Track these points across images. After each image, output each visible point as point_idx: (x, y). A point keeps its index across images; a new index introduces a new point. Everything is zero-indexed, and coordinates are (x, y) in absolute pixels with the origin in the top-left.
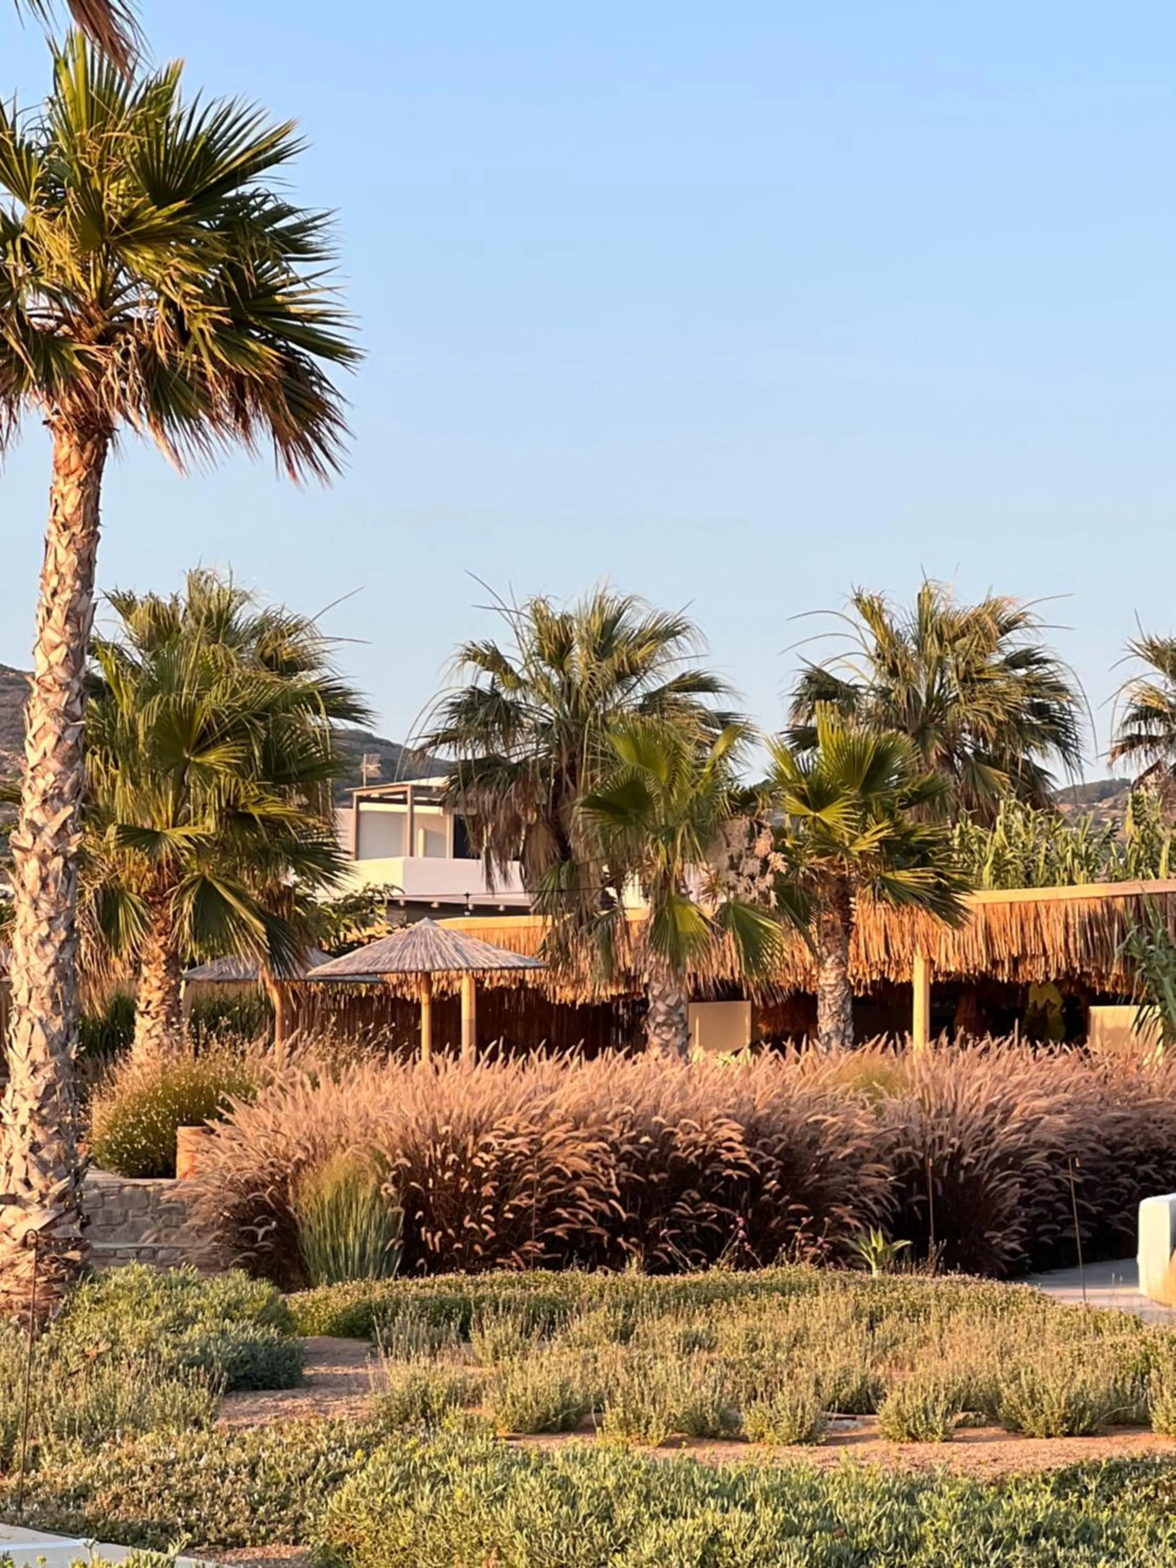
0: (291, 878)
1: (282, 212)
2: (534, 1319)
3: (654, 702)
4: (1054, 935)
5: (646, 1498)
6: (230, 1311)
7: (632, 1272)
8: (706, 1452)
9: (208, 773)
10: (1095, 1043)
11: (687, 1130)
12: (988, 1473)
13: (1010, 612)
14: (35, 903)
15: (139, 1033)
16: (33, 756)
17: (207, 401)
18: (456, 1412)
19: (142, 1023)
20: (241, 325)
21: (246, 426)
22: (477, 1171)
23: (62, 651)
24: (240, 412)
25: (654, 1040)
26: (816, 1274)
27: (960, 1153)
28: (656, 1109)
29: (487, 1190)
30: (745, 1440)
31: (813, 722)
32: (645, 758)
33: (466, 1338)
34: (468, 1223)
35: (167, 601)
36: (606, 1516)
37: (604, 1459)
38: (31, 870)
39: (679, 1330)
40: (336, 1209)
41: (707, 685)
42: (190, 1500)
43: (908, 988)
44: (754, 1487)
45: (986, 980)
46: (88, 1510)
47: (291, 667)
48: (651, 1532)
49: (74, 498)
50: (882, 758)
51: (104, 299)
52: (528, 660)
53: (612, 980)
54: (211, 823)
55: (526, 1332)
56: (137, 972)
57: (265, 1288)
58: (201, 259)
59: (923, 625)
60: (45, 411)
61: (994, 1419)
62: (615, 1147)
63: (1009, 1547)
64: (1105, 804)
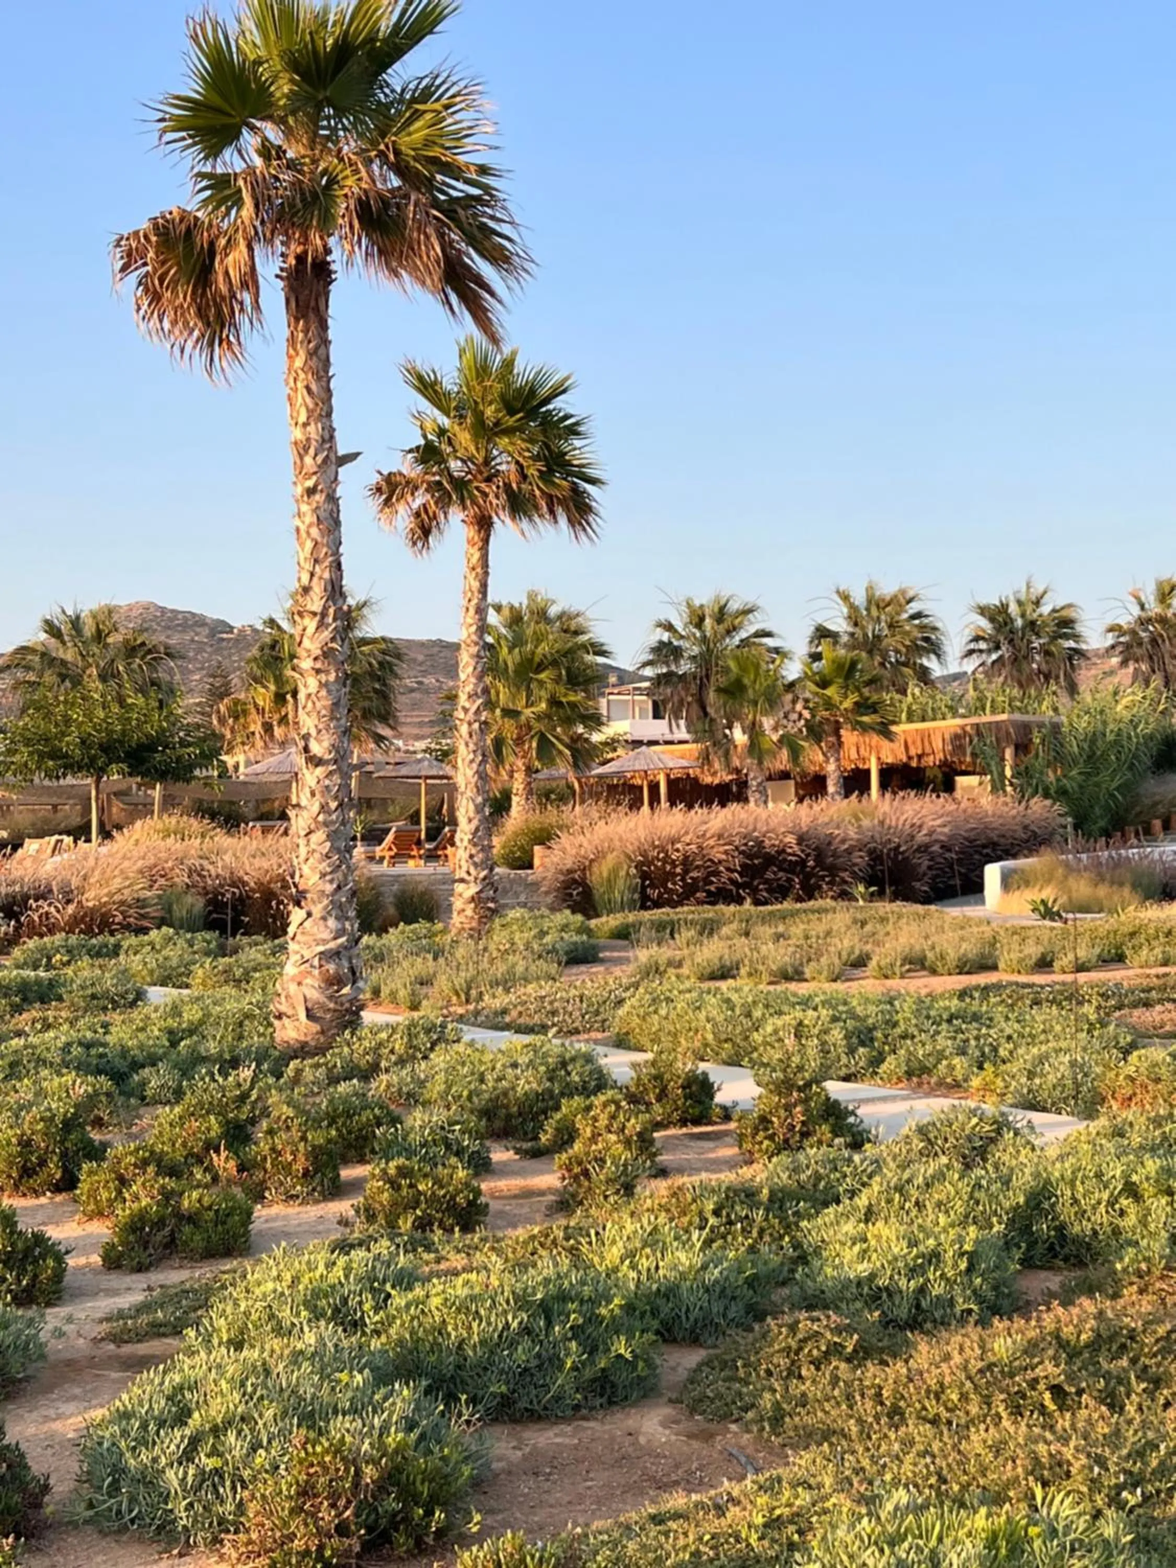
0: (580, 729)
1: (567, 417)
2: (704, 928)
3: (745, 643)
4: (938, 744)
5: (767, 1006)
6: (564, 928)
7: (748, 905)
8: (793, 986)
9: (541, 683)
10: (958, 794)
11: (770, 839)
12: (923, 992)
13: (911, 594)
14: (467, 745)
15: (514, 804)
16: (463, 676)
17: (537, 508)
18: (671, 971)
19: (515, 799)
20: (551, 471)
21: (555, 518)
22: (674, 861)
23: (474, 628)
24: (552, 512)
25: (752, 799)
26: (833, 903)
27: (899, 846)
28: (755, 830)
29: (678, 870)
30: (806, 980)
31: (820, 649)
32: (743, 669)
33: (673, 938)
34: (670, 885)
35: (517, 605)
36: (749, 1015)
37: (746, 989)
38: (464, 729)
39: (773, 930)
40: (609, 880)
41: (769, 634)
42: (554, 1013)
43: (868, 772)
44: (817, 1000)
45: (906, 766)
46: (507, 1019)
47: (577, 633)
48: (770, 1021)
49: (477, 555)
50: (853, 664)
51: (487, 462)
52: (686, 625)
53: (730, 773)
54: (543, 705)
55: (701, 934)
56: (511, 777)
57: (579, 917)
58: (532, 441)
59: (869, 601)
60: (462, 516)
61: (923, 968)
62: (737, 848)
63: (939, 1024)
64: (956, 684)
